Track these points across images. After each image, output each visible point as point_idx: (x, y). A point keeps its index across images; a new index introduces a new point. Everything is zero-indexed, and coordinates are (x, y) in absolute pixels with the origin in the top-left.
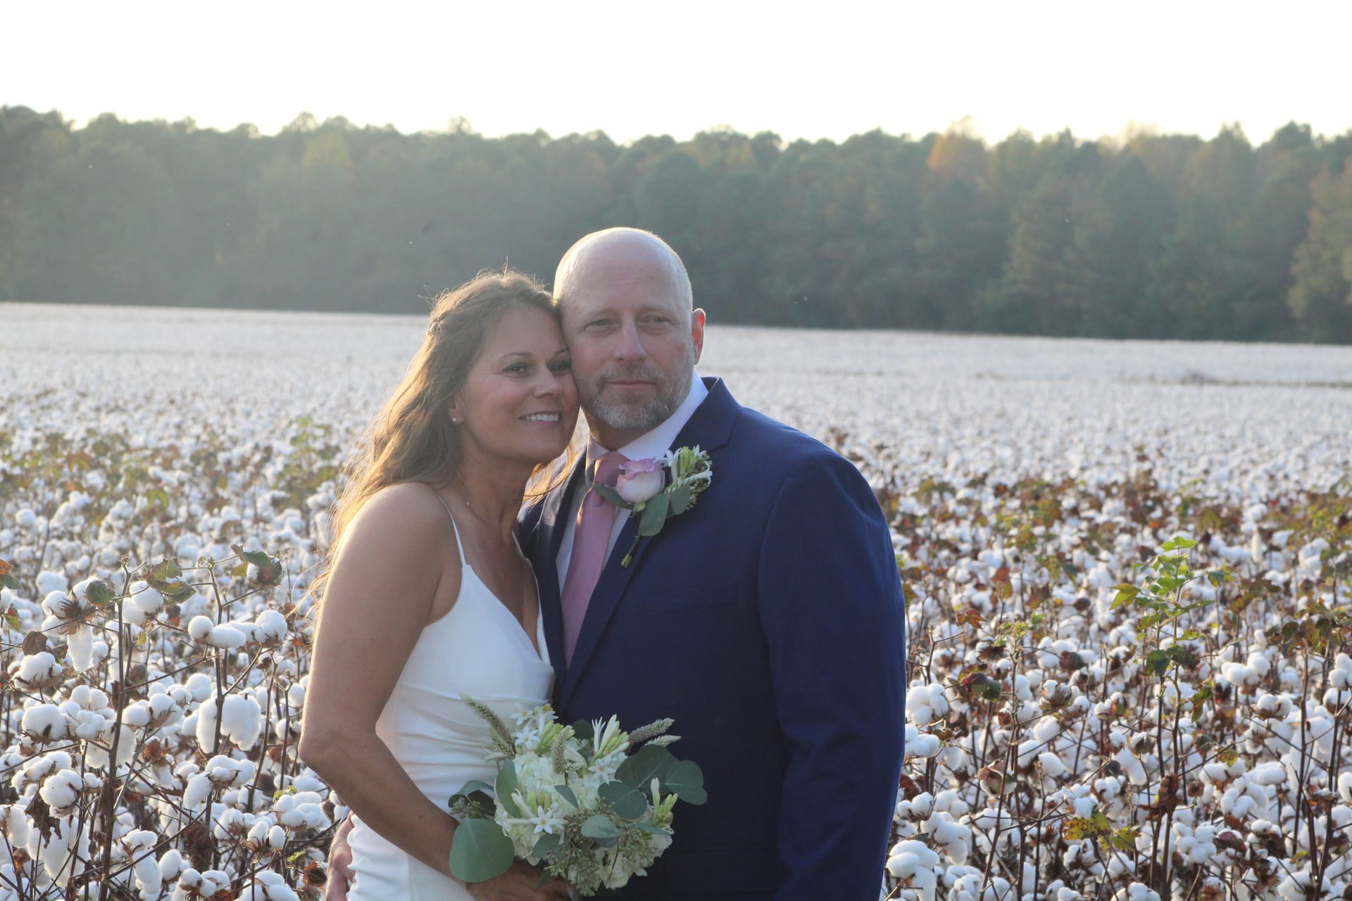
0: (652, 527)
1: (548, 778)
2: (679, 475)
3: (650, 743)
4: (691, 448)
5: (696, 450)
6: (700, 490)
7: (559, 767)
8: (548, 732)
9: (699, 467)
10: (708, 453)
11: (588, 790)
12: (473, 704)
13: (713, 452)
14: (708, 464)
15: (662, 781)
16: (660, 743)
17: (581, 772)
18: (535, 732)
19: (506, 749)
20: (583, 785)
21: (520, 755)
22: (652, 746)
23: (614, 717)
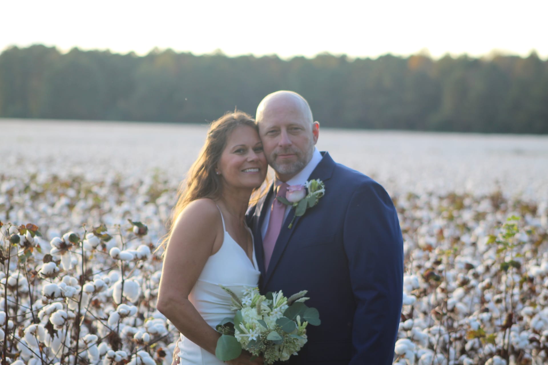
0: (300, 212)
1: (255, 317)
2: (311, 191)
3: (297, 301)
5: (318, 181)
6: (320, 197)
7: (259, 313)
8: (255, 298)
9: (319, 188)
10: (323, 182)
11: (271, 322)
12: (224, 288)
13: (325, 182)
14: (323, 186)
15: (301, 316)
16: (301, 300)
17: (268, 314)
18: (250, 298)
19: (238, 306)
20: (269, 319)
21: (244, 308)
22: (298, 302)
23: (281, 291)
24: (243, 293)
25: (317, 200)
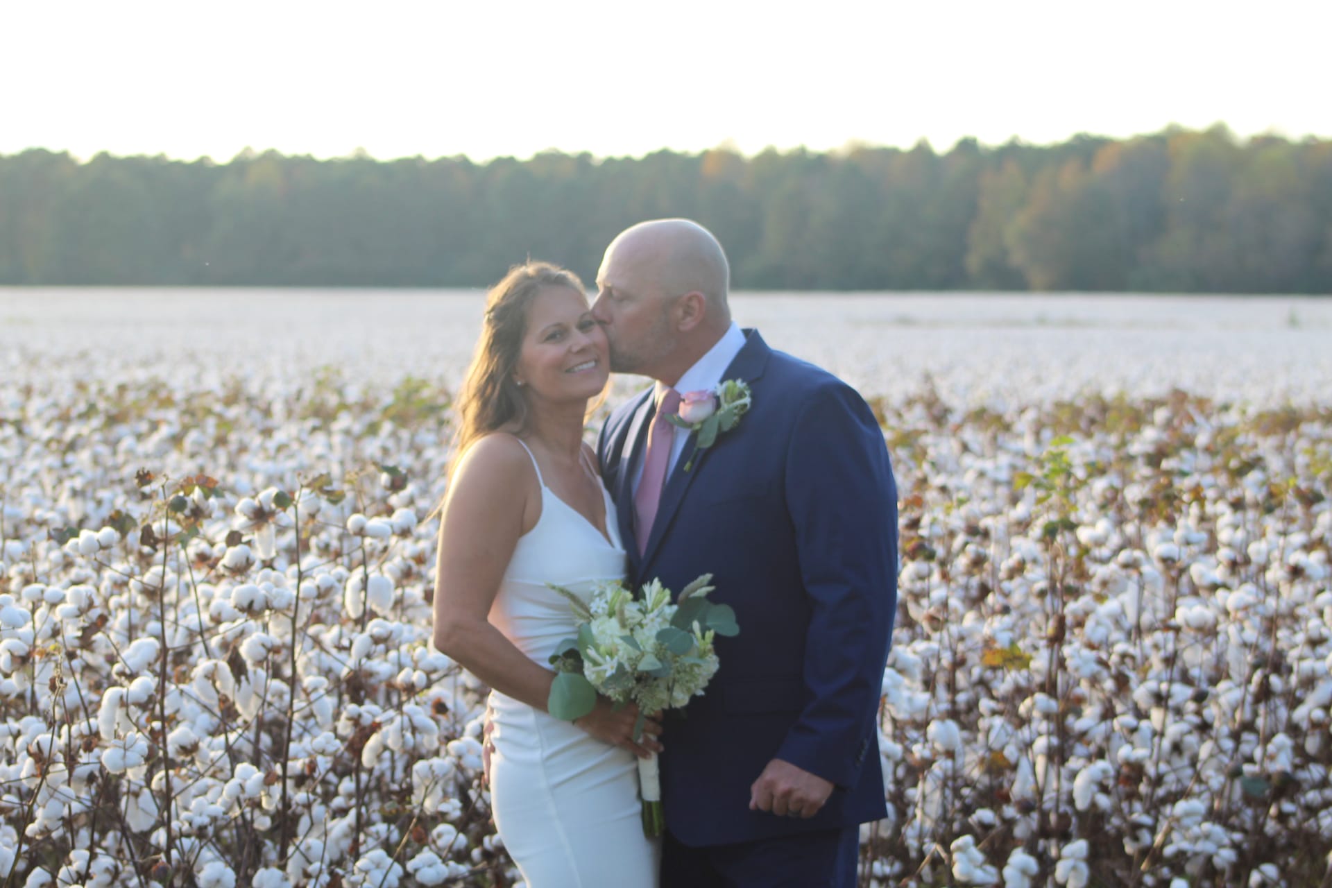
0: (706, 441)
2: (726, 401)
3: (693, 596)
4: (735, 381)
5: (739, 382)
6: (742, 412)
9: (741, 395)
10: (748, 384)
11: (648, 637)
12: (553, 588)
13: (751, 383)
14: (747, 393)
15: (704, 622)
16: (700, 594)
22: (695, 598)
23: (657, 579)
25: (736, 418)
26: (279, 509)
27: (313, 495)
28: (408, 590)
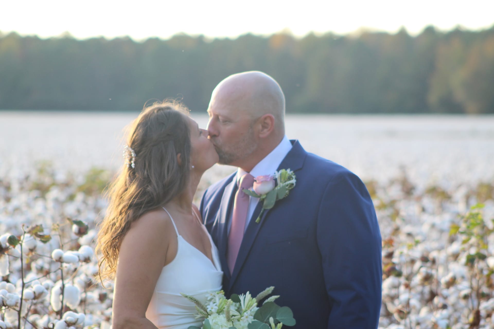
0: (269, 205)
1: (225, 325)
2: (281, 182)
3: (266, 301)
4: (286, 170)
5: (288, 170)
6: (290, 188)
7: (229, 319)
8: (221, 303)
9: (290, 178)
10: (294, 172)
12: (187, 297)
13: (296, 171)
14: (294, 177)
15: (274, 317)
16: (271, 300)
17: (239, 320)
18: (215, 304)
19: (204, 314)
20: (241, 325)
21: (210, 315)
22: (268, 302)
23: (248, 293)
24: (207, 298)
25: (287, 191)
26: (11, 247)
27: (32, 238)
28: (89, 294)
